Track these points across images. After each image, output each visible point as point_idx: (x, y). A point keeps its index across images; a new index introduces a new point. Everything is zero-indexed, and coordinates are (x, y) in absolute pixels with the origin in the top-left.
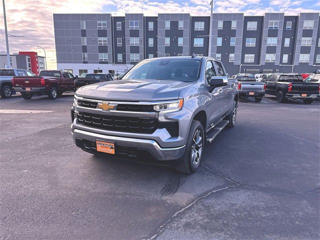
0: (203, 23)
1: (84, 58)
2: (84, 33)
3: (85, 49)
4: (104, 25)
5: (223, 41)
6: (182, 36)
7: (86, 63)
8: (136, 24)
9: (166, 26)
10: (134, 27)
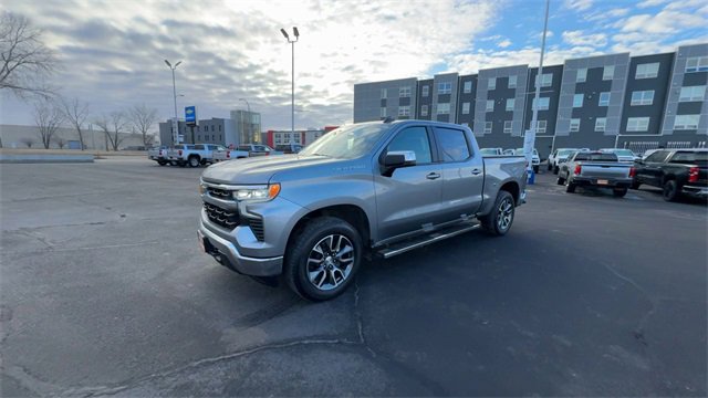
2: (384, 103)
4: (408, 91)
5: (586, 99)
6: (513, 97)
8: (448, 86)
9: (490, 85)
10: (445, 91)
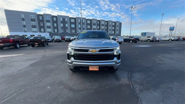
0: (74, 20)
1: (25, 30)
2: (23, 19)
3: (24, 26)
4: (33, 17)
6: (67, 23)
7: (26, 32)
8: (49, 18)
9: (61, 20)
10: (48, 19)
